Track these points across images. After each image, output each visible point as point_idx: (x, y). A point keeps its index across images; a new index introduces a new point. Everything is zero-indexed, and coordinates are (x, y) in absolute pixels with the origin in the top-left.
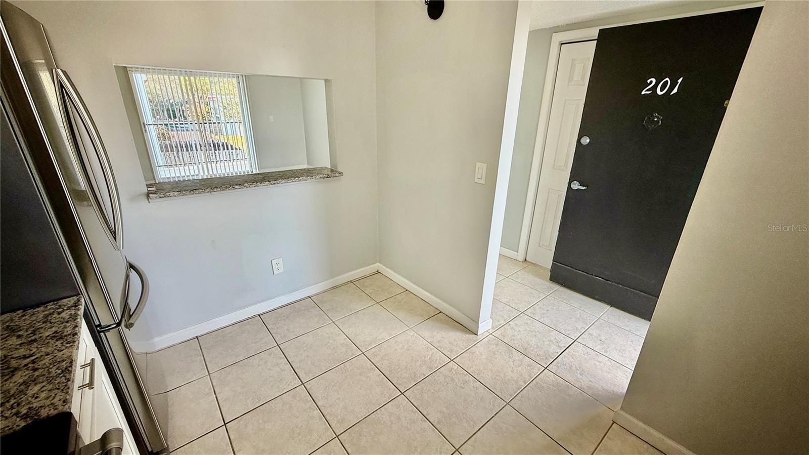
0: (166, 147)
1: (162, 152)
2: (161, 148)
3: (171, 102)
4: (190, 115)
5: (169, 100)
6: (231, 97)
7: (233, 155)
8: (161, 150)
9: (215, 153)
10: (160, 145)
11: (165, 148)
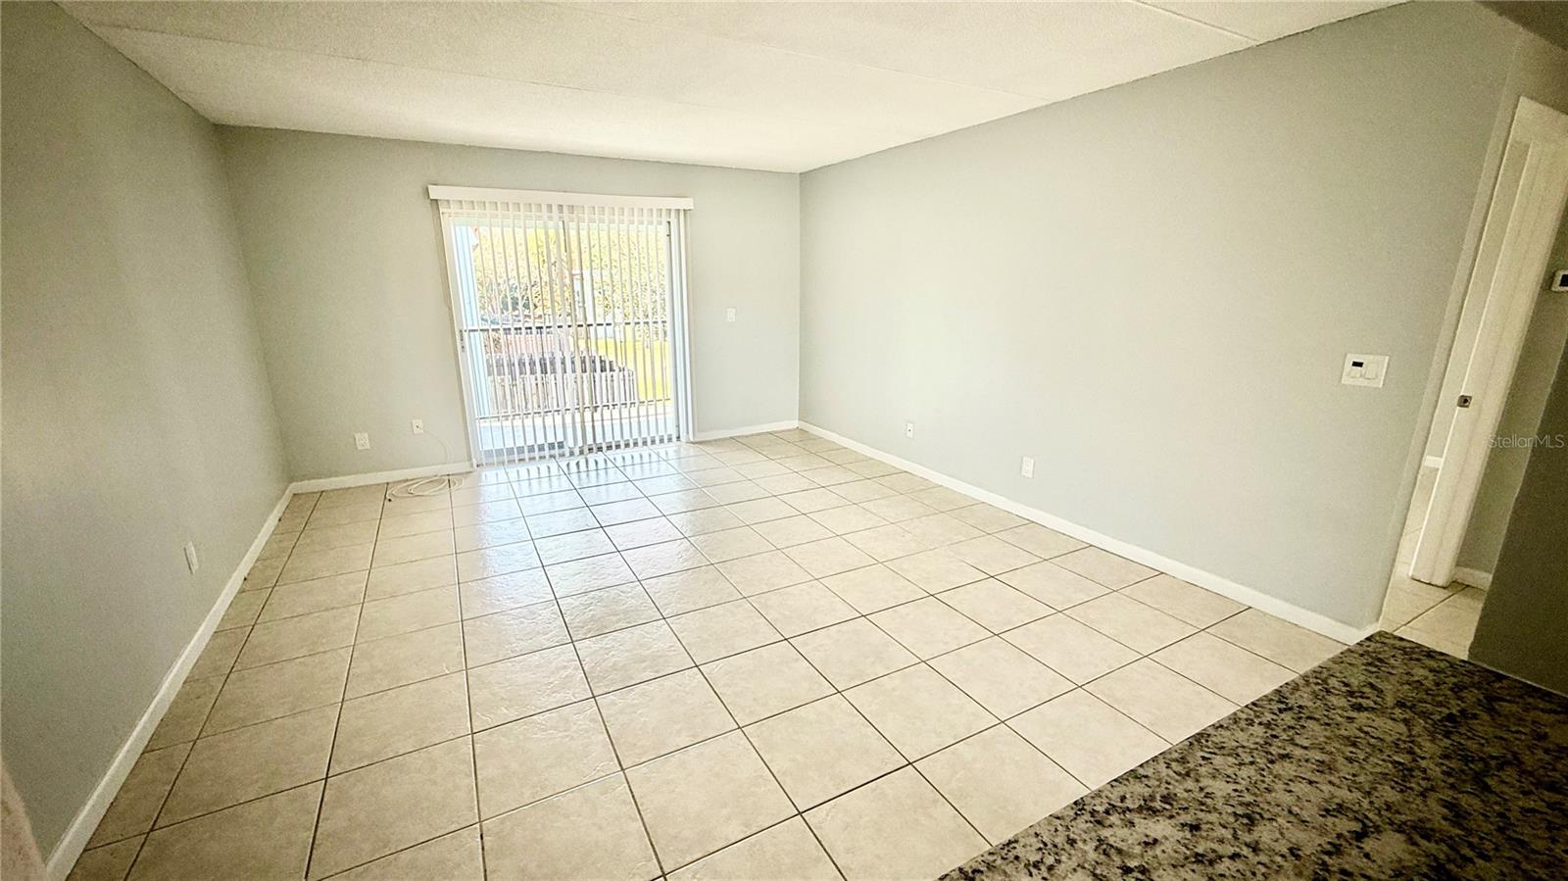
0: (500, 365)
1: (489, 375)
2: (489, 366)
3: (511, 283)
4: (538, 304)
5: (509, 280)
6: (614, 271)
7: (612, 381)
8: (489, 371)
9: (582, 378)
10: (487, 360)
11: (496, 368)
